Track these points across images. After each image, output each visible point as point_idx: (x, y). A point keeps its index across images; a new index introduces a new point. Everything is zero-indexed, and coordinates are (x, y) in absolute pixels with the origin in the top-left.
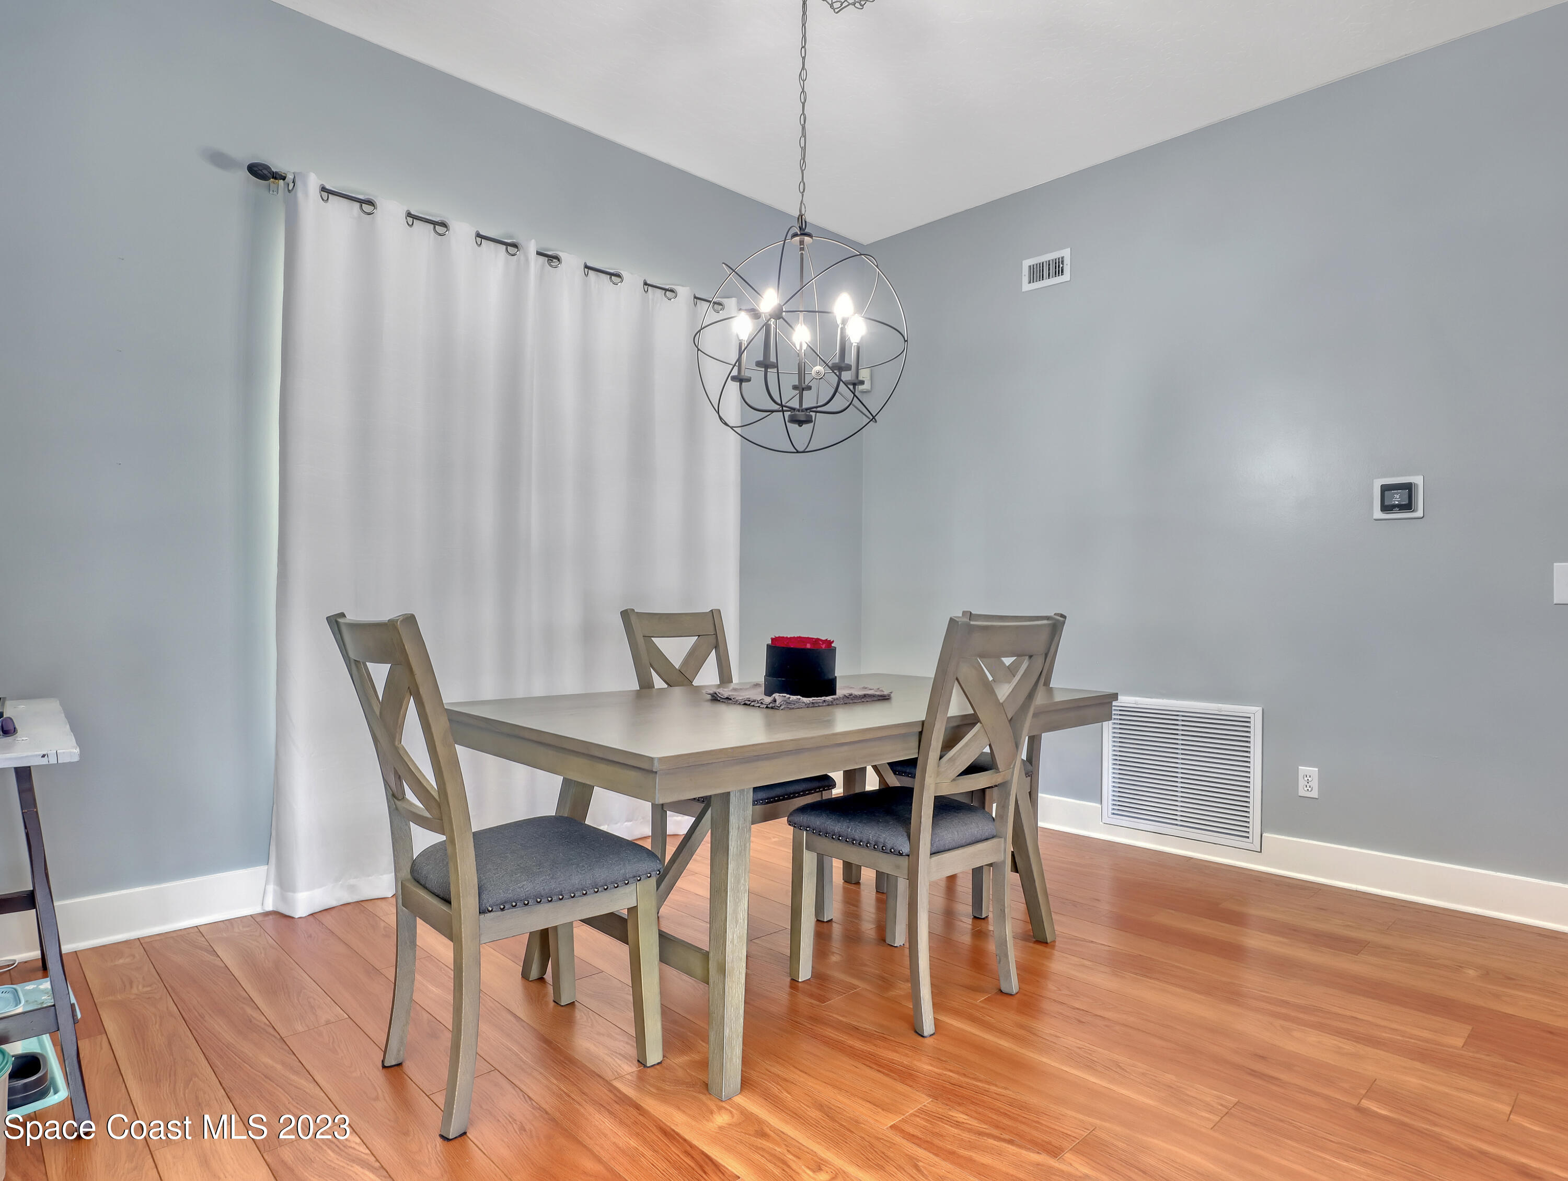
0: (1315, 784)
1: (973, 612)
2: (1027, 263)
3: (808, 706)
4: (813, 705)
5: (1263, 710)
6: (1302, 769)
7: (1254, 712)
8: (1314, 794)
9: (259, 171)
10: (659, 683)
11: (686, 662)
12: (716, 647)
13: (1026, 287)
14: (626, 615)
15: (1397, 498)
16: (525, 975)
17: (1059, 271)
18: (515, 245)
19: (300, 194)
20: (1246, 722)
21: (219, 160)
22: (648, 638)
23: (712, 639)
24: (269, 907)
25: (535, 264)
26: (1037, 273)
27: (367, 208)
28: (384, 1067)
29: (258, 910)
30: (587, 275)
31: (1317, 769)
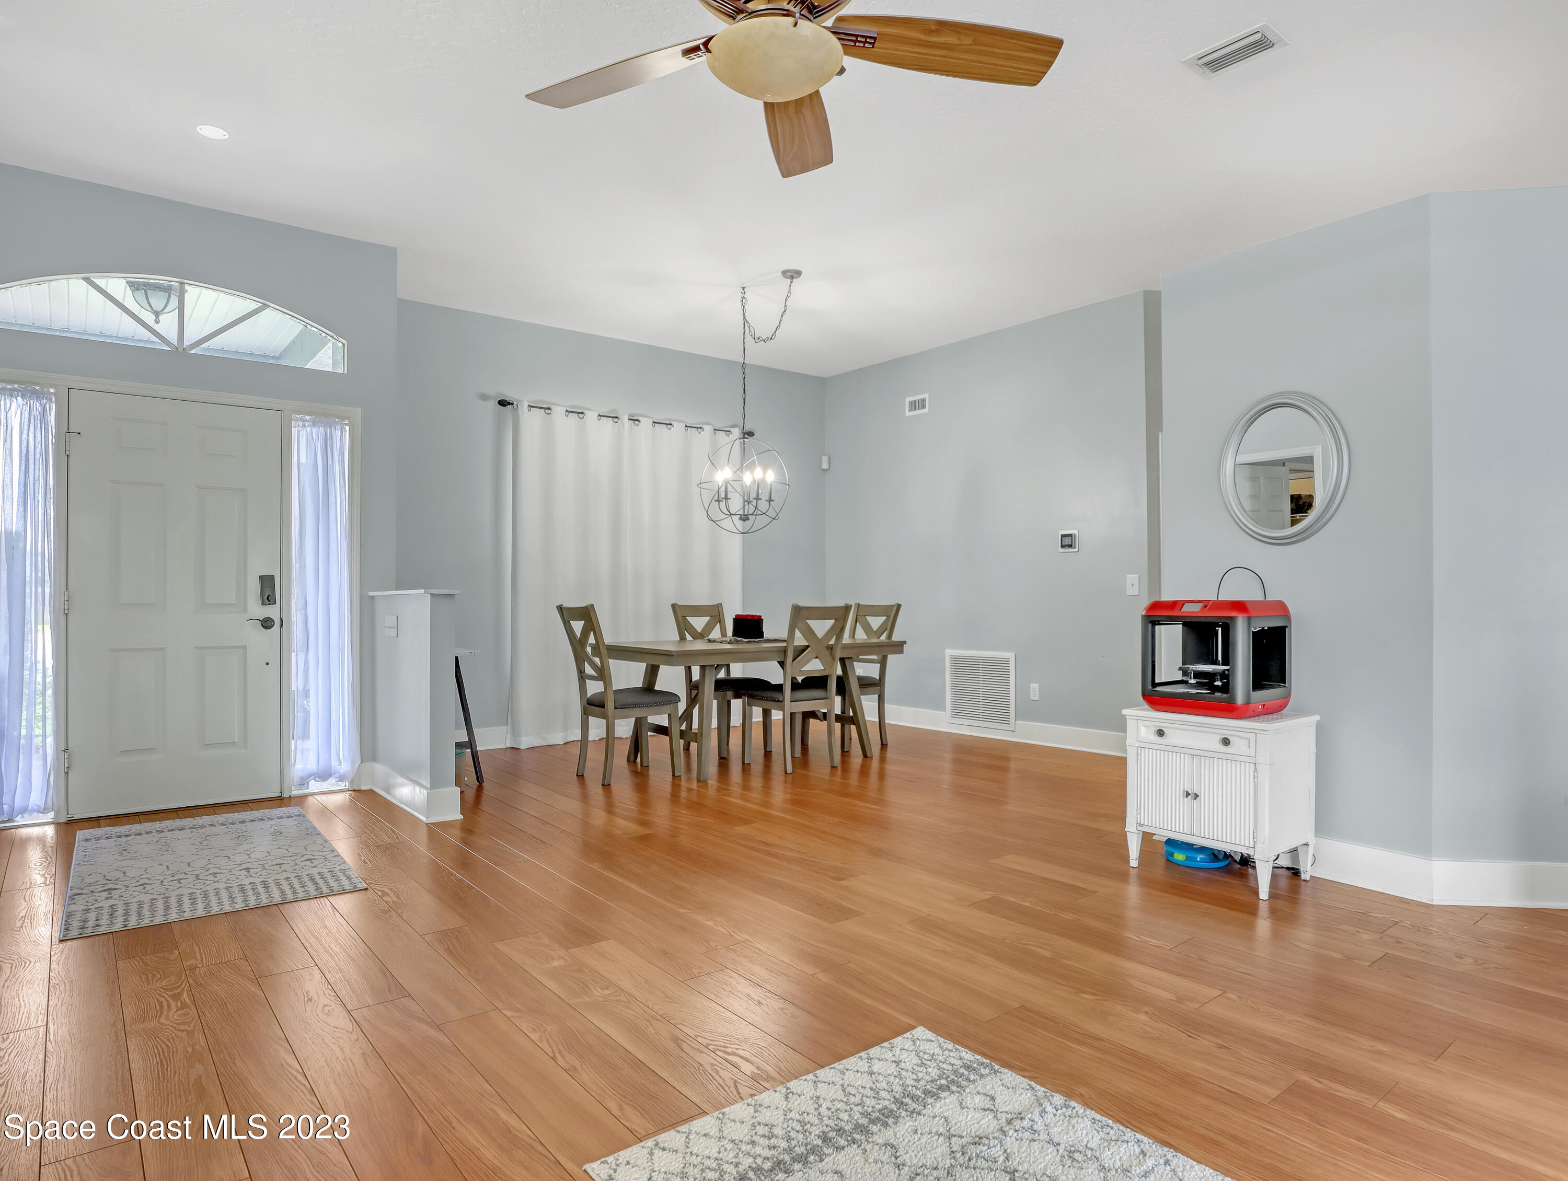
0: (1037, 693)
1: (861, 603)
2: (908, 400)
3: (746, 642)
4: (749, 642)
5: (1015, 655)
6: (1032, 685)
7: (1011, 656)
8: (1037, 698)
9: (503, 403)
10: (689, 637)
11: (703, 629)
12: (720, 622)
13: (908, 414)
14: (674, 606)
15: (1067, 541)
16: (628, 761)
17: (924, 407)
18: (616, 417)
19: (520, 412)
20: (1007, 661)
21: (484, 397)
22: (684, 617)
23: (718, 618)
24: (509, 746)
25: (627, 423)
26: (914, 406)
27: (548, 411)
28: (577, 775)
29: (503, 746)
30: (654, 427)
31: (1037, 685)
